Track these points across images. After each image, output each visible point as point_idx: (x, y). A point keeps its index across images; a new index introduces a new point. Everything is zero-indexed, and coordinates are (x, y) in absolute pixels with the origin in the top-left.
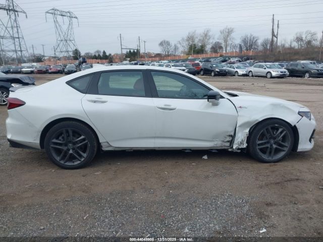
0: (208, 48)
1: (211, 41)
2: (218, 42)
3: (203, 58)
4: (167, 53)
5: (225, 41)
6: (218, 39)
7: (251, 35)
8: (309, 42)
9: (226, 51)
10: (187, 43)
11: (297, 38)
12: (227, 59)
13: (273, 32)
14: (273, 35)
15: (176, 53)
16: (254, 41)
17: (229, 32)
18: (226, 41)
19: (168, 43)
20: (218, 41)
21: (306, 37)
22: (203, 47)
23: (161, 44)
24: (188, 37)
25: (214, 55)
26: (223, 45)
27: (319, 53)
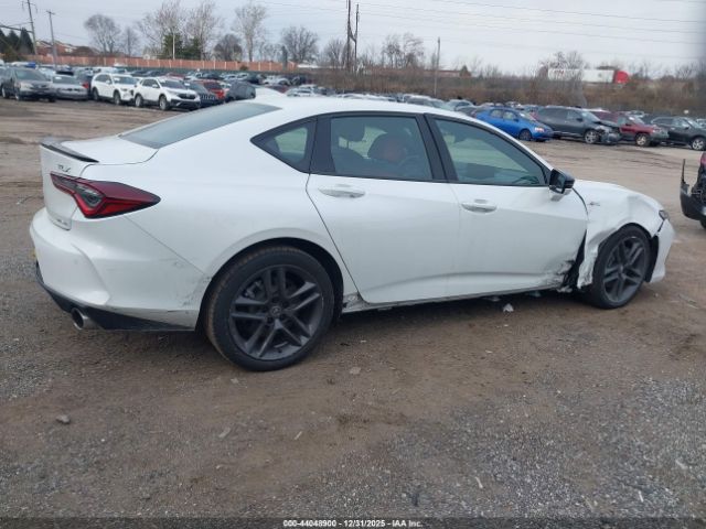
0: (209, 46)
1: (216, 30)
2: (232, 36)
3: (204, 71)
4: (108, 49)
5: (247, 35)
6: (232, 29)
7: (303, 29)
8: (410, 57)
9: (251, 59)
10: (159, 28)
11: (390, 46)
12: (259, 76)
13: (349, 28)
14: (350, 35)
15: (133, 52)
16: (309, 44)
17: (255, 16)
18: (249, 36)
19: (109, 24)
20: (232, 32)
21: (405, 46)
22: (198, 42)
23: (91, 23)
24: (162, 15)
25: (225, 65)
26: (243, 44)
27: (433, 82)
